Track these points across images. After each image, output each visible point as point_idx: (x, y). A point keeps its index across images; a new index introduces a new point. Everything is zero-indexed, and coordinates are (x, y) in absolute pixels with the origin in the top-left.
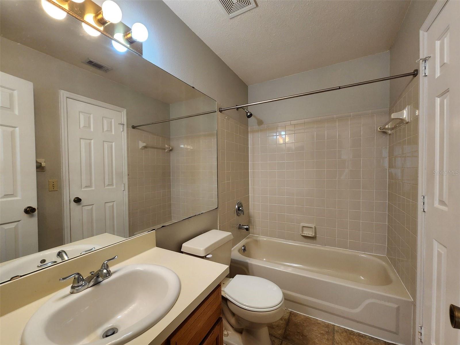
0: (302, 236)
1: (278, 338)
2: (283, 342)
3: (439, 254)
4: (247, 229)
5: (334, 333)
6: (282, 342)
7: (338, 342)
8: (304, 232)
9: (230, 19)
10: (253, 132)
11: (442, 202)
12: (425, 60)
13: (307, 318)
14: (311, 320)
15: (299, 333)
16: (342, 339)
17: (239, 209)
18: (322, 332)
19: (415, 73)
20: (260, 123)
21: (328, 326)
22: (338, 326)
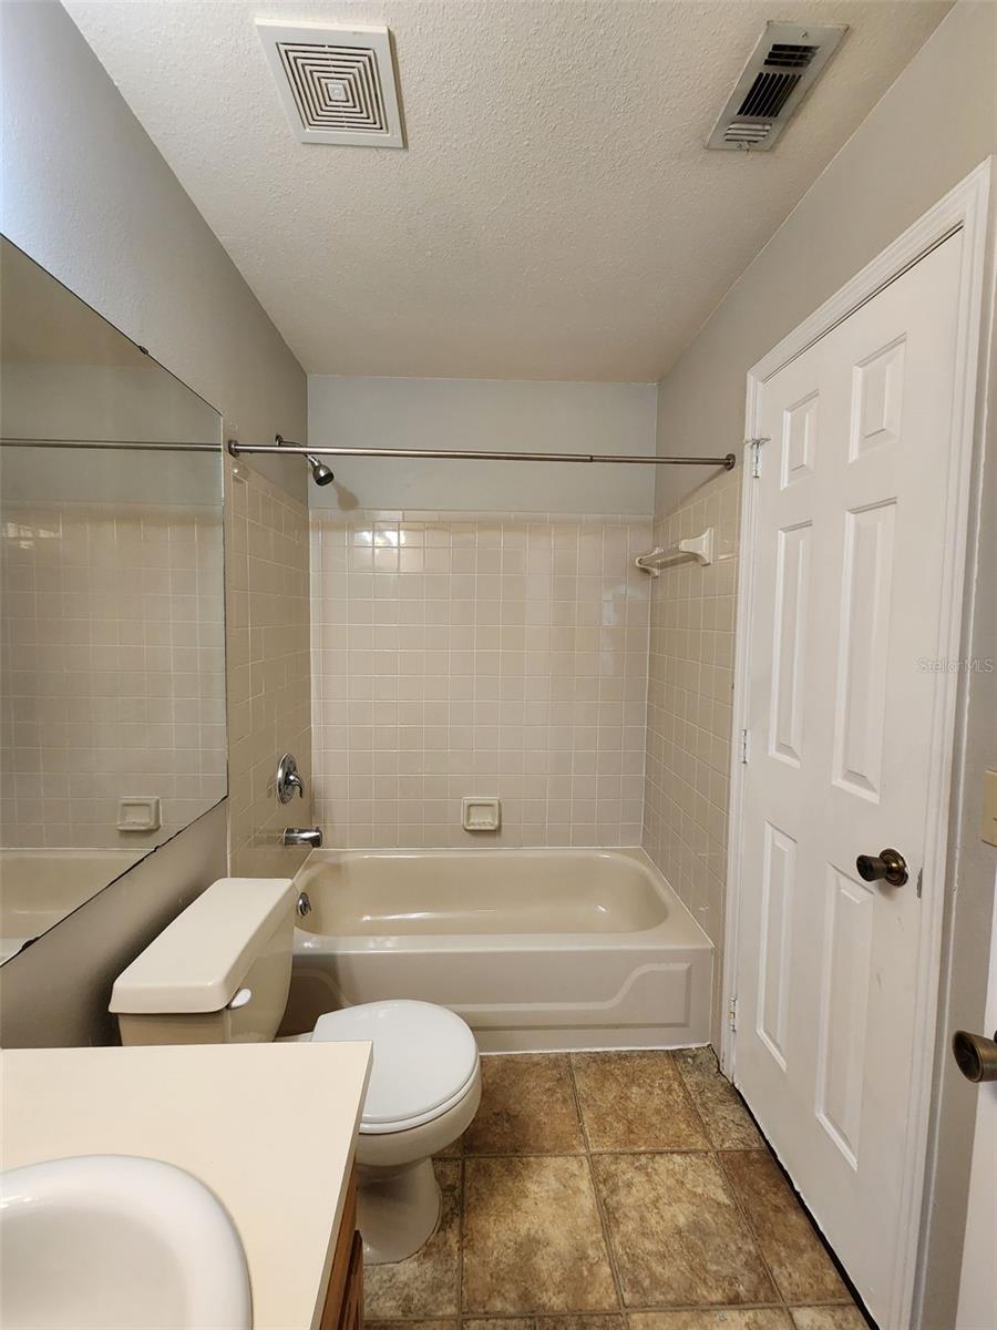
0: (466, 830)
1: (452, 1159)
2: (467, 1163)
3: (776, 851)
4: (316, 842)
5: (572, 1076)
6: (464, 1166)
7: (585, 1096)
8: (472, 821)
9: (304, 143)
10: (324, 526)
11: (784, 748)
12: (758, 443)
13: (508, 1061)
14: (516, 1063)
15: (498, 1114)
16: (593, 1084)
17: (287, 782)
18: (547, 1086)
19: (729, 463)
20: (348, 501)
21: (555, 1062)
22: (577, 1053)
